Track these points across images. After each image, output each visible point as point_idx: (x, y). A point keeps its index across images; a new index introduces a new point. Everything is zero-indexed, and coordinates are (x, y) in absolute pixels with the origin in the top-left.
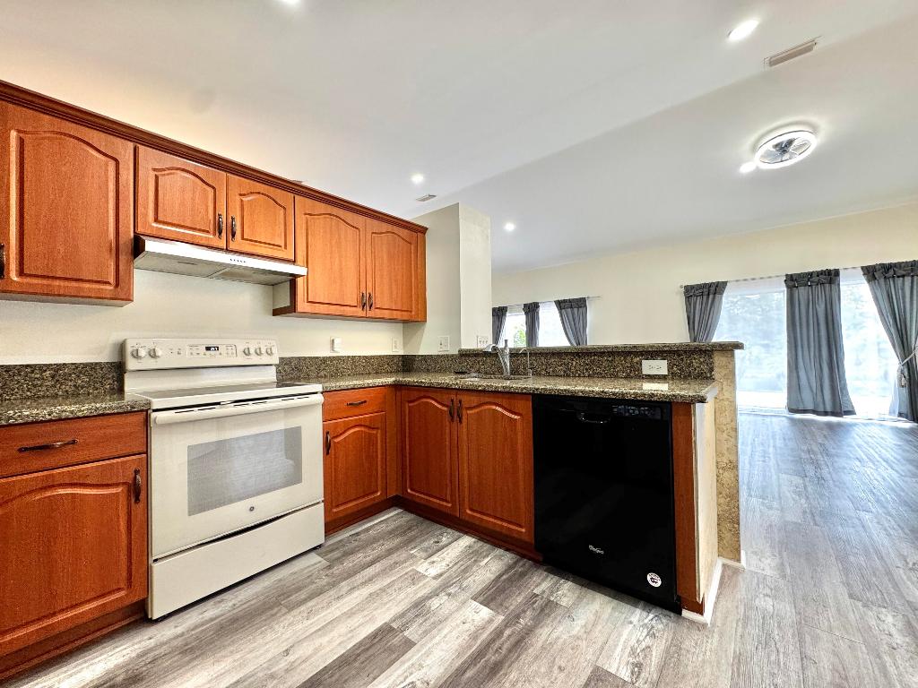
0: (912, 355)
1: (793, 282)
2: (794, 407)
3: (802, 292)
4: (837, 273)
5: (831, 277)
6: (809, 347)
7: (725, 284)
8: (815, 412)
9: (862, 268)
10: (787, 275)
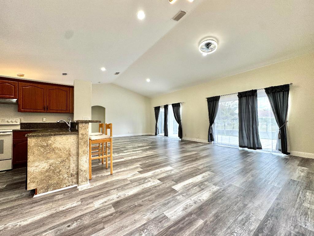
0: (284, 124)
3: (244, 99)
7: (219, 97)
9: (265, 89)
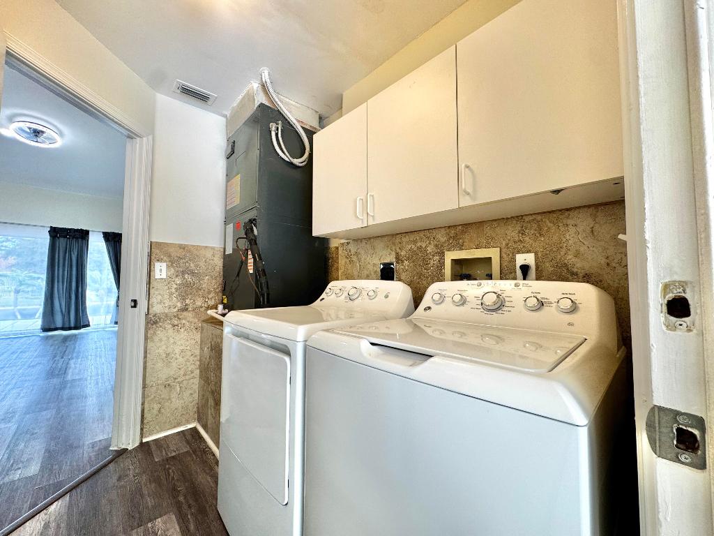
1: (55, 233)
2: (47, 327)
4: (87, 232)
5: (83, 235)
6: (63, 282)
8: (63, 329)
10: (51, 227)
